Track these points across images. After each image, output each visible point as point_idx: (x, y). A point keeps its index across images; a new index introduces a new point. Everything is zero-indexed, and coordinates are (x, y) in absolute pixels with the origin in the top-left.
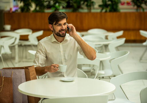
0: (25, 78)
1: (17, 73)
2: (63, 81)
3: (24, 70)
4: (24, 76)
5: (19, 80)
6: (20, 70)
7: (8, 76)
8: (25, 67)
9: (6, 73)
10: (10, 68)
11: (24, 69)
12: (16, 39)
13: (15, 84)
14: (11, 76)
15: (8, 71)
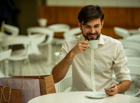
0: (40, 90)
1: (29, 84)
2: (90, 98)
3: (38, 80)
4: (39, 88)
5: (31, 94)
6: (33, 80)
7: (18, 88)
8: (41, 76)
9: (15, 83)
10: (22, 77)
11: (39, 78)
12: (47, 37)
13: (26, 99)
14: (21, 87)
15: (17, 81)
